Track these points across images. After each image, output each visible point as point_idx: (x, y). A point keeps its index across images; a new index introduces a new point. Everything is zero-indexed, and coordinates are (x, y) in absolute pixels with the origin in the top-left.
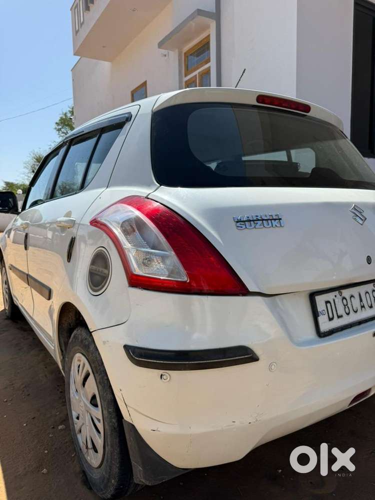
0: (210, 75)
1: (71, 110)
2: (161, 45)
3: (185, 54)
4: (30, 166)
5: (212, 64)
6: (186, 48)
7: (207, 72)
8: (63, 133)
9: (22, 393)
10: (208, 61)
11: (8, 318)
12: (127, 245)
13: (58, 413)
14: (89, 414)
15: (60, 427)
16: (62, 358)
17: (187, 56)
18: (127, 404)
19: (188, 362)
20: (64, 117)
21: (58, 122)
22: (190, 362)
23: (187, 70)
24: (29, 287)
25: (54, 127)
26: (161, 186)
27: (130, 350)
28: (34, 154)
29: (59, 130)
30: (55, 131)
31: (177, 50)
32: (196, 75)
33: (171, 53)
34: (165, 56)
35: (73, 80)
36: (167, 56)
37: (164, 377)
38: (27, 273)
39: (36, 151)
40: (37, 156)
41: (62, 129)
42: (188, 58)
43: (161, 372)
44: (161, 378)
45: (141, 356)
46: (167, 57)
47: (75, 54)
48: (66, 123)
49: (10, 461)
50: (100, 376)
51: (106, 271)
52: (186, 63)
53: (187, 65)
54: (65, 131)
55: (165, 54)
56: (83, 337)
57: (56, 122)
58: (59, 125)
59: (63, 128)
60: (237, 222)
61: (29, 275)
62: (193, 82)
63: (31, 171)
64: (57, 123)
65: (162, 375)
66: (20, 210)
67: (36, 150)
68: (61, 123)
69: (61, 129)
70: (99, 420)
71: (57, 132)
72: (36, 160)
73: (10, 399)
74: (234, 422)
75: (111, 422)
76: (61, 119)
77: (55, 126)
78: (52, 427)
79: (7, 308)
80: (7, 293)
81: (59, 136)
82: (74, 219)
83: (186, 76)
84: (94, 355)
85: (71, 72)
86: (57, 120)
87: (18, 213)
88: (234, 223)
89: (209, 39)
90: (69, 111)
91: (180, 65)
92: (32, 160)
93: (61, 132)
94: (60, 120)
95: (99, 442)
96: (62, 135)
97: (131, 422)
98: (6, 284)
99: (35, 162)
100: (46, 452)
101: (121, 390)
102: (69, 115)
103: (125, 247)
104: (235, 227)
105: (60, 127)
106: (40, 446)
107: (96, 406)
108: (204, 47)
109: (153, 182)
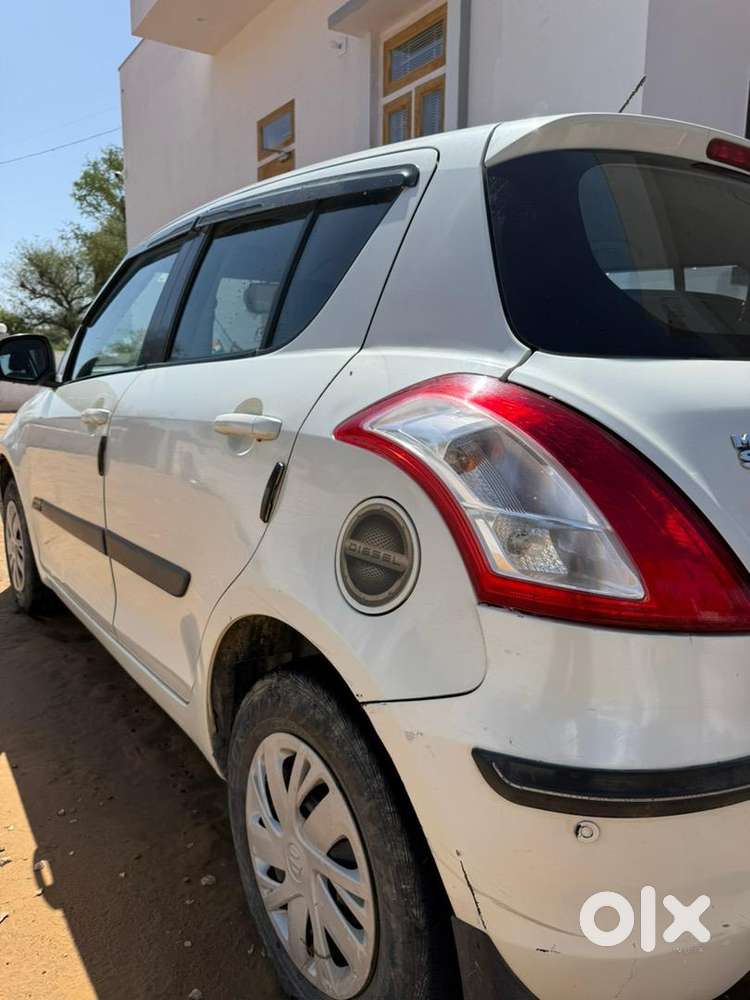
0: (443, 94)
1: (107, 157)
2: (335, 21)
3: (386, 44)
4: (15, 273)
5: (450, 70)
6: (389, 32)
7: (438, 88)
8: (90, 205)
9: (95, 795)
10: (442, 61)
11: (20, 611)
12: (469, 500)
13: (191, 845)
14: (319, 876)
15: (204, 881)
16: (214, 729)
17: (391, 51)
18: (473, 885)
19: (650, 800)
20: (92, 172)
21: (79, 181)
22: (656, 800)
23: (390, 80)
24: (108, 558)
25: (71, 192)
26: (533, 350)
27: (494, 764)
28: (23, 248)
29: (81, 199)
30: (73, 199)
31: (368, 36)
32: (410, 93)
33: (354, 41)
34: (340, 47)
35: (123, 91)
36: (344, 47)
37: (584, 831)
38: (103, 526)
39: (29, 242)
40: (31, 252)
41: (88, 198)
42: (391, 55)
43: (576, 819)
44: (577, 834)
45: (525, 780)
46: (341, 52)
47: (134, 34)
48: (97, 185)
49: (108, 971)
50: (371, 804)
51: (399, 558)
52: (388, 65)
53: (390, 71)
54: (94, 202)
55: (339, 42)
56: (304, 700)
57: (74, 180)
58: (81, 188)
59: (89, 195)
60: (742, 449)
61: (110, 532)
62: (404, 107)
63: (18, 283)
64: (76, 184)
65: (579, 827)
66: (60, 377)
67: (31, 239)
68: (87, 184)
69: (85, 195)
70: (361, 902)
71: (78, 203)
72: (27, 261)
73: (72, 810)
74: (726, 926)
75: (407, 914)
76: (86, 175)
77: (72, 189)
78: (186, 879)
79: (19, 588)
80: (21, 557)
81: (81, 211)
82: (279, 421)
83: (386, 94)
84: (346, 749)
85: (118, 73)
86: (78, 177)
87: (55, 385)
88: (735, 452)
89: (446, 14)
90: (103, 159)
91: (374, 70)
92: (20, 262)
93: (85, 203)
94: (82, 178)
95: (360, 950)
96: (88, 209)
97: (481, 928)
98: (18, 537)
99: (26, 264)
100: (188, 944)
101: (458, 854)
102: (103, 167)
103: (465, 504)
104: (738, 462)
105: (84, 192)
106: (171, 930)
107: (350, 864)
108: (431, 31)
109: (511, 340)
